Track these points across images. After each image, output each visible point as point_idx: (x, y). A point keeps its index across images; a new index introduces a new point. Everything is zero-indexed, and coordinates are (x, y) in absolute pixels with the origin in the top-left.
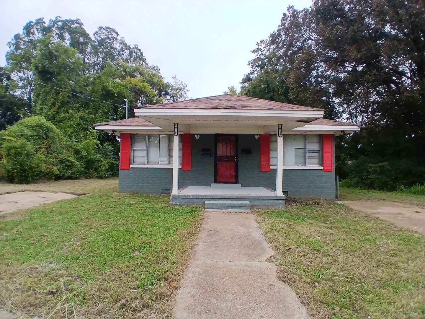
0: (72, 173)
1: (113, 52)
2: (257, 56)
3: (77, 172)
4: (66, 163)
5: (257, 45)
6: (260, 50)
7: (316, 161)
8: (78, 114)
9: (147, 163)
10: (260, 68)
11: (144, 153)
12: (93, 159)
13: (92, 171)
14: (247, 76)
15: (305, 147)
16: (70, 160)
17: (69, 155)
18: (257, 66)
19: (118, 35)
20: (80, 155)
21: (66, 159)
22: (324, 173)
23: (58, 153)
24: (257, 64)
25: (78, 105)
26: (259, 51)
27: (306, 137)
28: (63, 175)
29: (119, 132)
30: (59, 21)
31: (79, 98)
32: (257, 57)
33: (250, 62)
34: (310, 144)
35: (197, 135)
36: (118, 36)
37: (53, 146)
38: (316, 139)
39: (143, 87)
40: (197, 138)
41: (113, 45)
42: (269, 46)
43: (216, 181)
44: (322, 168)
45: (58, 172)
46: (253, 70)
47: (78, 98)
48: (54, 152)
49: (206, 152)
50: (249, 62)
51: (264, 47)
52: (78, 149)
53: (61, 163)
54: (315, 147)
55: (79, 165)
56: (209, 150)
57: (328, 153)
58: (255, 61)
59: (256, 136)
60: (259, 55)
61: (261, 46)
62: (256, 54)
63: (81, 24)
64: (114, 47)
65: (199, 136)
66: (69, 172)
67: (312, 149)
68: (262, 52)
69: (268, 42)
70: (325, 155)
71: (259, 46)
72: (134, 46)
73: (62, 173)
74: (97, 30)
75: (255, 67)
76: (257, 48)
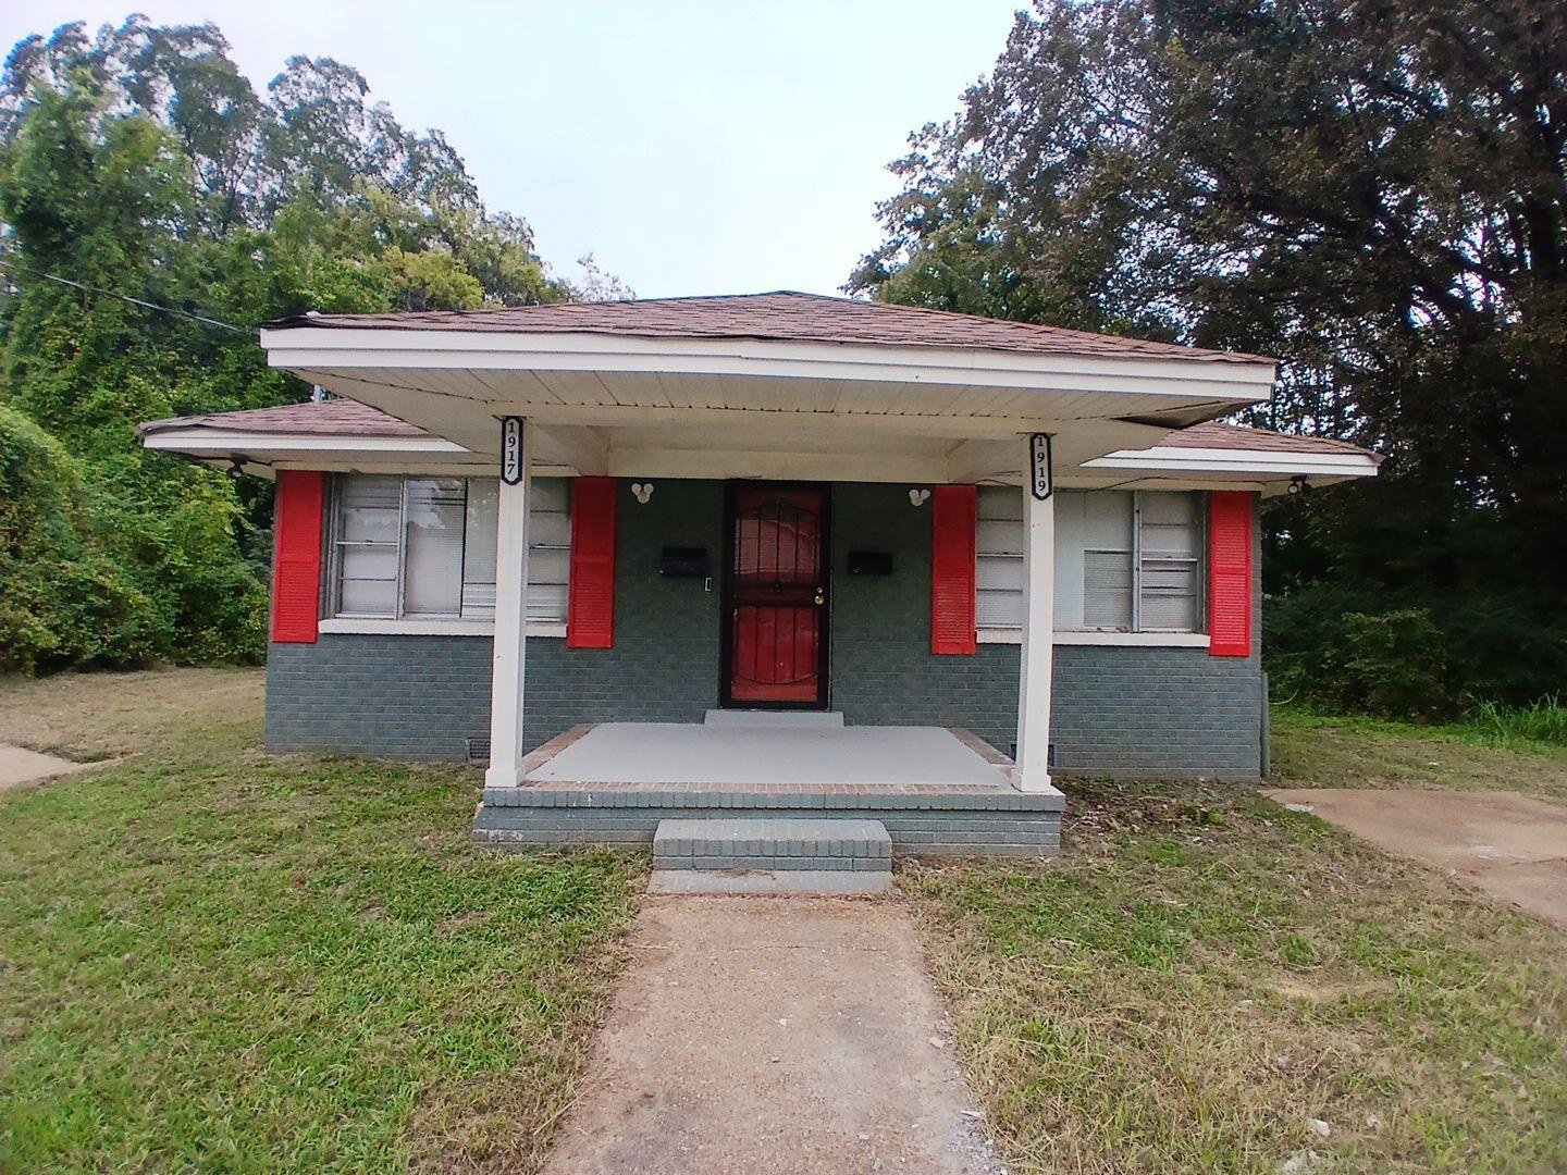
0: (116, 644)
1: (346, 155)
2: (909, 187)
3: (140, 638)
4: (92, 598)
5: (911, 142)
6: (923, 161)
7: (1178, 609)
8: (170, 391)
9: (401, 611)
10: (919, 232)
11: (389, 566)
12: (212, 582)
13: (210, 634)
14: (872, 261)
15: (1132, 546)
16: (108, 583)
17: (109, 563)
18: (908, 224)
19: (364, 88)
20: (159, 567)
21: (91, 581)
22: (1213, 663)
23: (62, 555)
24: (909, 217)
25: (174, 356)
26: (918, 167)
27: (1136, 500)
28: (76, 653)
29: (270, 464)
30: (139, 31)
31: (179, 327)
32: (908, 191)
33: (882, 208)
34: (1156, 534)
35: (642, 481)
36: (367, 93)
37: (41, 522)
38: (1179, 513)
39: (452, 289)
40: (644, 499)
41: (344, 130)
42: (954, 150)
43: (727, 701)
44: (1203, 640)
45: (55, 641)
46: (892, 238)
47: (172, 328)
48: (42, 551)
49: (685, 564)
50: (879, 207)
51: (938, 153)
52: (153, 541)
53: (69, 600)
54: (1175, 545)
55: (148, 607)
56: (698, 554)
57: (1233, 572)
58: (902, 203)
59: (914, 494)
60: (916, 181)
61: (925, 147)
62: (906, 176)
63: (219, 45)
64: (351, 137)
65: (649, 488)
66: (103, 640)
67: (1161, 555)
68: (930, 172)
69: (951, 133)
70: (1220, 582)
71: (916, 145)
72: (427, 136)
73: (73, 643)
74: (284, 70)
75: (902, 228)
76: (912, 156)
